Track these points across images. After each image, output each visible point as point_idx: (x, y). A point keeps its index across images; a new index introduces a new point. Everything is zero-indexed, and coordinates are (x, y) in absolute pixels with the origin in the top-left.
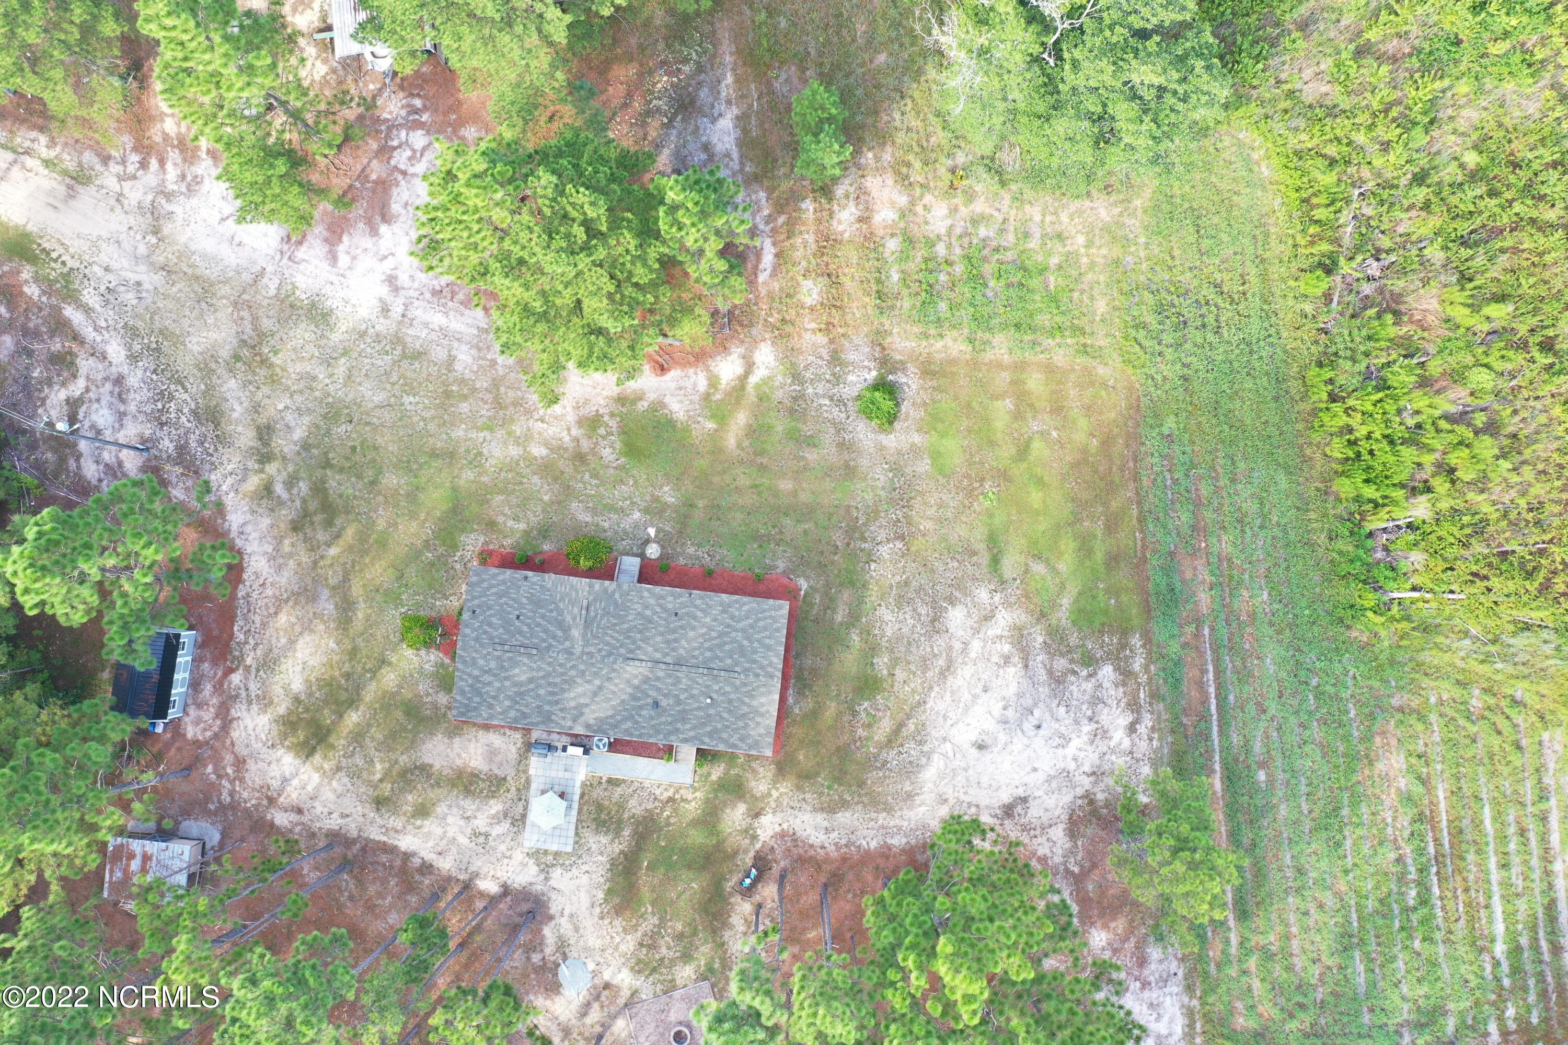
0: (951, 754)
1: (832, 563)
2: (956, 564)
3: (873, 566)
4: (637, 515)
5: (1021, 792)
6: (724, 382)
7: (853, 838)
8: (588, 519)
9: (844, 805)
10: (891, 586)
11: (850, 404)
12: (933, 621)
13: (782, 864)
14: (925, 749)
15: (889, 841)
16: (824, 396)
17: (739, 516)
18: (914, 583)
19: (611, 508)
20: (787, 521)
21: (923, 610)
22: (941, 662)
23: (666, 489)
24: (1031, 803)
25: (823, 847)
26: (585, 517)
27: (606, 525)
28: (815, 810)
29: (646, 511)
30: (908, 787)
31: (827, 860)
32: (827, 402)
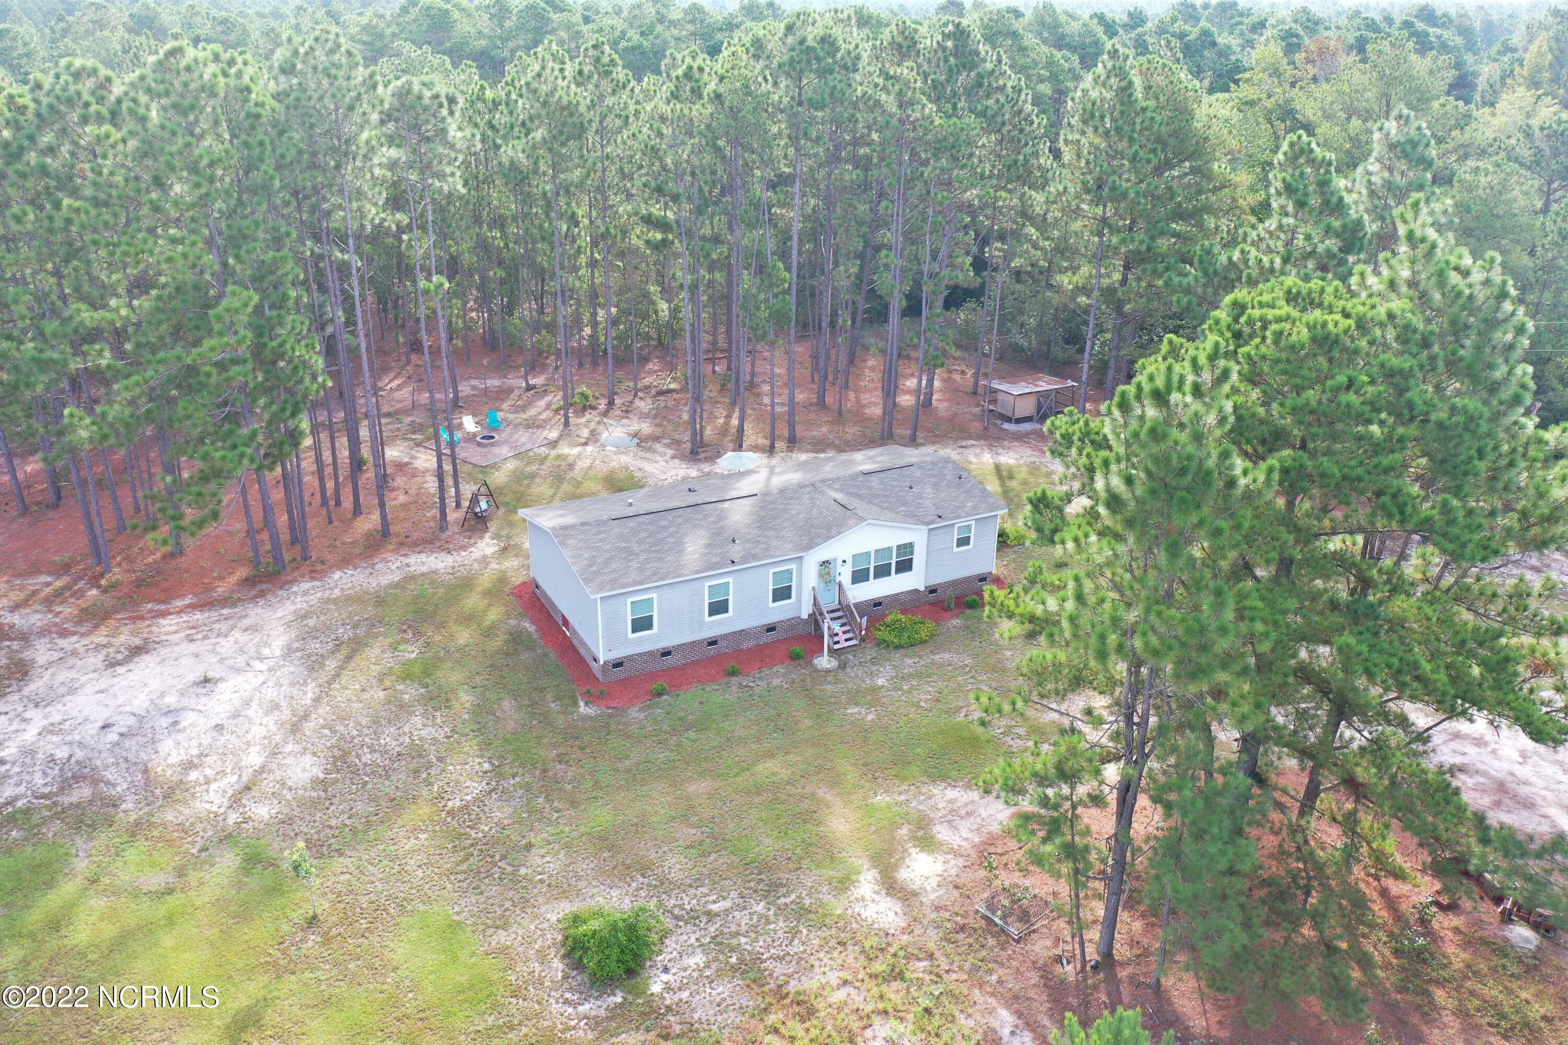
0: (253, 663)
1: (556, 745)
2: (333, 822)
3: (486, 766)
4: (880, 682)
5: (120, 670)
6: (913, 851)
7: (367, 571)
8: (937, 657)
9: (396, 586)
10: (441, 759)
11: (669, 923)
12: (346, 754)
13: (448, 533)
14: (299, 654)
15: (318, 583)
16: (727, 912)
17: (743, 733)
18: (402, 776)
19: (919, 675)
20: (662, 756)
21: (367, 758)
22: (309, 727)
23: (870, 717)
24: (100, 666)
25: (405, 555)
26: (941, 657)
27: (909, 661)
28: (435, 572)
29: (876, 689)
30: (312, 622)
31: (395, 551)
32: (714, 907)
